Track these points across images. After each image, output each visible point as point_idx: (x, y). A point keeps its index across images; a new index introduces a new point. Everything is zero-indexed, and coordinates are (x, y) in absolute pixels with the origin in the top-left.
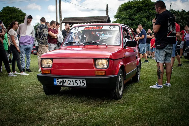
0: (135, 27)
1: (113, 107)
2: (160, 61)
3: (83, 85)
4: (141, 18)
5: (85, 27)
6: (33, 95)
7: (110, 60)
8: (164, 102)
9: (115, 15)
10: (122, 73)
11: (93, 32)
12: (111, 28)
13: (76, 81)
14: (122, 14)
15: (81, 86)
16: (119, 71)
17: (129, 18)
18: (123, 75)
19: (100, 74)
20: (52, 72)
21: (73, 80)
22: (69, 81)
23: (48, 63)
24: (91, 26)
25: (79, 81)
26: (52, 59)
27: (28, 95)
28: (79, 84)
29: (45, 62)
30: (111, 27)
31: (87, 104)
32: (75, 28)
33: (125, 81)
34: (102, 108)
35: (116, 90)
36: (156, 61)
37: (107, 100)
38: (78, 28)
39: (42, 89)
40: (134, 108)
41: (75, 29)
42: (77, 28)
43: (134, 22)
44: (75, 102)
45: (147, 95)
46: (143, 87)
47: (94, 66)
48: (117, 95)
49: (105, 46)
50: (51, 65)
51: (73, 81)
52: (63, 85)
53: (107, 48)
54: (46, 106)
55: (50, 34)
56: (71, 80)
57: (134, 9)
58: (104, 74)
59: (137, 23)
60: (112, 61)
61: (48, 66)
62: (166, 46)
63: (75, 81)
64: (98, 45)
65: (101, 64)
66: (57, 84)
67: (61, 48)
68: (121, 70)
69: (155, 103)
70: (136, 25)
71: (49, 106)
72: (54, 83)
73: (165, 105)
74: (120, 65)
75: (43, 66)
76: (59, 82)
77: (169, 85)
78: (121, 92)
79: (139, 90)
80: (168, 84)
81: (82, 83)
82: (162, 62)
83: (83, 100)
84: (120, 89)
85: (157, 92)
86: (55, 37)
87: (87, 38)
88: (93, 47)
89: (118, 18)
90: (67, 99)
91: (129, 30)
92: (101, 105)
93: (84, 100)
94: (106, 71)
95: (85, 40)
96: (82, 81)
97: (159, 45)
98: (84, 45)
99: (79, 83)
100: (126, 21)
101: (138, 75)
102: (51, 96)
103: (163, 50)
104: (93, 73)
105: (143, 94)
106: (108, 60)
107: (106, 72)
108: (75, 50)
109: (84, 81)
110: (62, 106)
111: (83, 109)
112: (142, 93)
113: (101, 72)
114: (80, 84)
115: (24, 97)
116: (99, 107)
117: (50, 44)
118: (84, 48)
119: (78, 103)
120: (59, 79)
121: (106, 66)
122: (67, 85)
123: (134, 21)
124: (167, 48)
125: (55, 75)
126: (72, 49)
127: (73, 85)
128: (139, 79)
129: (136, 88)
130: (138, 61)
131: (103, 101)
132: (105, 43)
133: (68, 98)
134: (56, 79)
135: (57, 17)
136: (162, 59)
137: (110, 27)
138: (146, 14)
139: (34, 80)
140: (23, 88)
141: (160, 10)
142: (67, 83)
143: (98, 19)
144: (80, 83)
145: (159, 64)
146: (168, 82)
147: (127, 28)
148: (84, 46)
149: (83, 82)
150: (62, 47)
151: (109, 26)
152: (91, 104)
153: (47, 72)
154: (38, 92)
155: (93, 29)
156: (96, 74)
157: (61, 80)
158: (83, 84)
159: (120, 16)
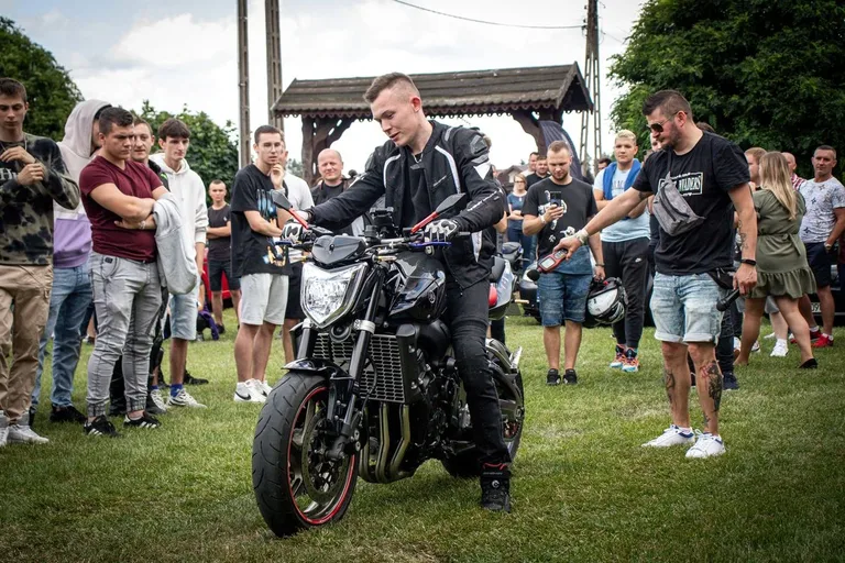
4: (787, 72)
9: (618, 57)
17: (708, 79)
43: (739, 105)
57: (739, 20)
59: (759, 108)
70: (754, 123)
86: (138, 219)
89: (634, 78)
123: (742, 97)
135: (246, 74)
138: (819, 50)
143: (506, 88)
159: (645, 63)
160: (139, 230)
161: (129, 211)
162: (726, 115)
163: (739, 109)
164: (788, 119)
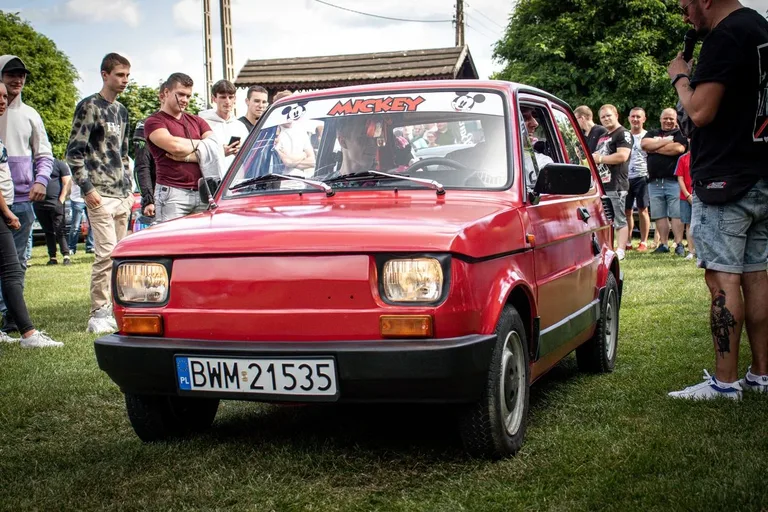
0: (600, 98)
1: (471, 494)
2: (721, 261)
3: (320, 389)
5: (336, 101)
6: (75, 446)
7: (454, 262)
8: (732, 467)
9: (500, 42)
10: (521, 324)
11: (376, 123)
12: (463, 103)
13: (288, 370)
14: (533, 36)
15: (315, 392)
16: (500, 315)
17: (570, 58)
18: (524, 337)
19: (406, 331)
20: (172, 327)
21: (272, 362)
22: (250, 367)
23: (148, 281)
24: (365, 98)
25: (301, 367)
26: (168, 260)
27: (51, 445)
28: (302, 381)
29: (136, 278)
30: (464, 98)
31: (343, 485)
32: (285, 107)
33: (538, 368)
34: (418, 500)
35: (487, 411)
36: (703, 265)
37: (447, 460)
38: (300, 109)
39: (122, 413)
40: (576, 499)
41: (284, 113)
42: (293, 106)
43: (593, 77)
44: (283, 473)
45: (647, 433)
46: (630, 397)
47: (375, 292)
48: (493, 434)
49: (433, 195)
50: (162, 290)
51: (271, 369)
52: (224, 389)
53: (441, 203)
54: (139, 496)
55: (161, 140)
56: (264, 364)
58: (424, 333)
60: (465, 266)
61: (151, 296)
62: (753, 185)
63: (284, 366)
64: (396, 191)
65: (411, 280)
66: (195, 385)
67: (214, 208)
68: (513, 311)
69: (686, 474)
70: (604, 90)
71: (154, 496)
72: (178, 380)
73: (738, 482)
74: (505, 288)
75: (126, 298)
76: (201, 373)
77: (761, 382)
78: (514, 422)
79: (608, 409)
80: (759, 380)
81: (314, 376)
82: (735, 269)
83: (327, 466)
84: (511, 408)
85: (698, 422)
86: (183, 154)
87: (347, 157)
88: (372, 197)
89: (512, 57)
90: (243, 458)
91: (553, 111)
92: (411, 486)
93: (331, 464)
94: (433, 316)
95: (339, 169)
96: (318, 366)
97: (714, 185)
98: (328, 188)
99: (301, 375)
100: (554, 71)
101: (608, 338)
102: (167, 448)
103: (736, 209)
104: (372, 328)
105: (625, 431)
106: (445, 260)
107: (433, 321)
108: (286, 216)
109: (327, 366)
110: (218, 497)
111: (322, 507)
112: (625, 425)
113: (410, 323)
114: (307, 384)
115: (28, 456)
116: (400, 496)
117: (165, 190)
118: (329, 204)
119: (296, 481)
120: (204, 361)
121: (433, 293)
122: (245, 388)
123: (595, 70)
124: (757, 196)
125: (185, 343)
126: (274, 211)
127: (275, 388)
128: (610, 354)
129: (593, 399)
130: (603, 265)
131: (424, 470)
132: (434, 179)
133: (249, 453)
134: (190, 360)
136: (735, 254)
137: (455, 100)
139: (86, 370)
140: (27, 411)
141: (708, 8)
142: (245, 379)
143: (412, 64)
144: (308, 377)
145: (722, 277)
146: (756, 371)
147: (546, 105)
148: (330, 195)
149: (323, 370)
150: (222, 204)
151: (453, 95)
152: (363, 484)
153: (144, 328)
154: (105, 426)
155: (373, 109)
156: (386, 331)
157: (214, 363)
158: (324, 382)
159: (521, 45)
160: (184, 162)
161: (174, 147)
162: (583, 84)
163: (593, 79)
164: (630, 87)
